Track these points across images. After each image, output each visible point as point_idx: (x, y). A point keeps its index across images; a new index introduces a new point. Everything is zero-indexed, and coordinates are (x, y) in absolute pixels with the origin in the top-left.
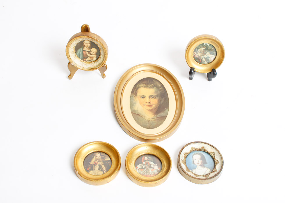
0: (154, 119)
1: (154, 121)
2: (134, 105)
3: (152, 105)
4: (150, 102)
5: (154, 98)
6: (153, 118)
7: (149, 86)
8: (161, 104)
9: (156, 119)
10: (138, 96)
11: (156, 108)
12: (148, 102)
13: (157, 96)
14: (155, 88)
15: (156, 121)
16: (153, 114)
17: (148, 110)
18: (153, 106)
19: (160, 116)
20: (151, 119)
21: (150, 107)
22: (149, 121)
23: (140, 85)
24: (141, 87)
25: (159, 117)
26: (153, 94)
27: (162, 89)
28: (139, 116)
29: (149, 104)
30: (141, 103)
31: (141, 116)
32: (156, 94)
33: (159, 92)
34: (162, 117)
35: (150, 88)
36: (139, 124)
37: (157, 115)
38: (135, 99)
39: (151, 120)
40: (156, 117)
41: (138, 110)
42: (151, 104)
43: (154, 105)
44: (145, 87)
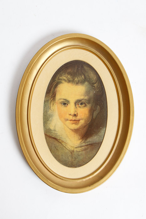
0: (80, 148)
1: (81, 152)
2: (50, 119)
3: (79, 121)
4: (76, 113)
5: (83, 105)
6: (80, 146)
7: (76, 79)
8: (94, 118)
9: (83, 148)
10: (56, 101)
11: (85, 127)
12: (72, 113)
13: (89, 101)
14: (86, 83)
15: (84, 152)
16: (80, 137)
17: (72, 130)
18: (81, 121)
19: (90, 143)
20: (76, 148)
21: (76, 124)
22: (72, 152)
23: (61, 78)
24: (63, 82)
25: (88, 143)
26: (82, 97)
27: (97, 87)
28: (56, 142)
29: (74, 118)
30: (60, 116)
31: (60, 143)
32: (86, 98)
33: (92, 94)
34: (94, 144)
35: (77, 83)
36: (55, 158)
37: (86, 139)
38: (52, 107)
39: (75, 150)
40: (84, 144)
41: (55, 130)
42: (78, 118)
43: (82, 119)
44: (69, 81)
